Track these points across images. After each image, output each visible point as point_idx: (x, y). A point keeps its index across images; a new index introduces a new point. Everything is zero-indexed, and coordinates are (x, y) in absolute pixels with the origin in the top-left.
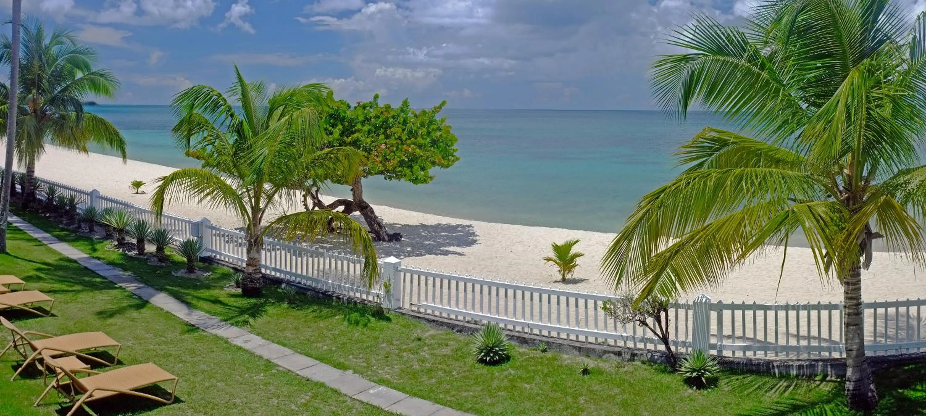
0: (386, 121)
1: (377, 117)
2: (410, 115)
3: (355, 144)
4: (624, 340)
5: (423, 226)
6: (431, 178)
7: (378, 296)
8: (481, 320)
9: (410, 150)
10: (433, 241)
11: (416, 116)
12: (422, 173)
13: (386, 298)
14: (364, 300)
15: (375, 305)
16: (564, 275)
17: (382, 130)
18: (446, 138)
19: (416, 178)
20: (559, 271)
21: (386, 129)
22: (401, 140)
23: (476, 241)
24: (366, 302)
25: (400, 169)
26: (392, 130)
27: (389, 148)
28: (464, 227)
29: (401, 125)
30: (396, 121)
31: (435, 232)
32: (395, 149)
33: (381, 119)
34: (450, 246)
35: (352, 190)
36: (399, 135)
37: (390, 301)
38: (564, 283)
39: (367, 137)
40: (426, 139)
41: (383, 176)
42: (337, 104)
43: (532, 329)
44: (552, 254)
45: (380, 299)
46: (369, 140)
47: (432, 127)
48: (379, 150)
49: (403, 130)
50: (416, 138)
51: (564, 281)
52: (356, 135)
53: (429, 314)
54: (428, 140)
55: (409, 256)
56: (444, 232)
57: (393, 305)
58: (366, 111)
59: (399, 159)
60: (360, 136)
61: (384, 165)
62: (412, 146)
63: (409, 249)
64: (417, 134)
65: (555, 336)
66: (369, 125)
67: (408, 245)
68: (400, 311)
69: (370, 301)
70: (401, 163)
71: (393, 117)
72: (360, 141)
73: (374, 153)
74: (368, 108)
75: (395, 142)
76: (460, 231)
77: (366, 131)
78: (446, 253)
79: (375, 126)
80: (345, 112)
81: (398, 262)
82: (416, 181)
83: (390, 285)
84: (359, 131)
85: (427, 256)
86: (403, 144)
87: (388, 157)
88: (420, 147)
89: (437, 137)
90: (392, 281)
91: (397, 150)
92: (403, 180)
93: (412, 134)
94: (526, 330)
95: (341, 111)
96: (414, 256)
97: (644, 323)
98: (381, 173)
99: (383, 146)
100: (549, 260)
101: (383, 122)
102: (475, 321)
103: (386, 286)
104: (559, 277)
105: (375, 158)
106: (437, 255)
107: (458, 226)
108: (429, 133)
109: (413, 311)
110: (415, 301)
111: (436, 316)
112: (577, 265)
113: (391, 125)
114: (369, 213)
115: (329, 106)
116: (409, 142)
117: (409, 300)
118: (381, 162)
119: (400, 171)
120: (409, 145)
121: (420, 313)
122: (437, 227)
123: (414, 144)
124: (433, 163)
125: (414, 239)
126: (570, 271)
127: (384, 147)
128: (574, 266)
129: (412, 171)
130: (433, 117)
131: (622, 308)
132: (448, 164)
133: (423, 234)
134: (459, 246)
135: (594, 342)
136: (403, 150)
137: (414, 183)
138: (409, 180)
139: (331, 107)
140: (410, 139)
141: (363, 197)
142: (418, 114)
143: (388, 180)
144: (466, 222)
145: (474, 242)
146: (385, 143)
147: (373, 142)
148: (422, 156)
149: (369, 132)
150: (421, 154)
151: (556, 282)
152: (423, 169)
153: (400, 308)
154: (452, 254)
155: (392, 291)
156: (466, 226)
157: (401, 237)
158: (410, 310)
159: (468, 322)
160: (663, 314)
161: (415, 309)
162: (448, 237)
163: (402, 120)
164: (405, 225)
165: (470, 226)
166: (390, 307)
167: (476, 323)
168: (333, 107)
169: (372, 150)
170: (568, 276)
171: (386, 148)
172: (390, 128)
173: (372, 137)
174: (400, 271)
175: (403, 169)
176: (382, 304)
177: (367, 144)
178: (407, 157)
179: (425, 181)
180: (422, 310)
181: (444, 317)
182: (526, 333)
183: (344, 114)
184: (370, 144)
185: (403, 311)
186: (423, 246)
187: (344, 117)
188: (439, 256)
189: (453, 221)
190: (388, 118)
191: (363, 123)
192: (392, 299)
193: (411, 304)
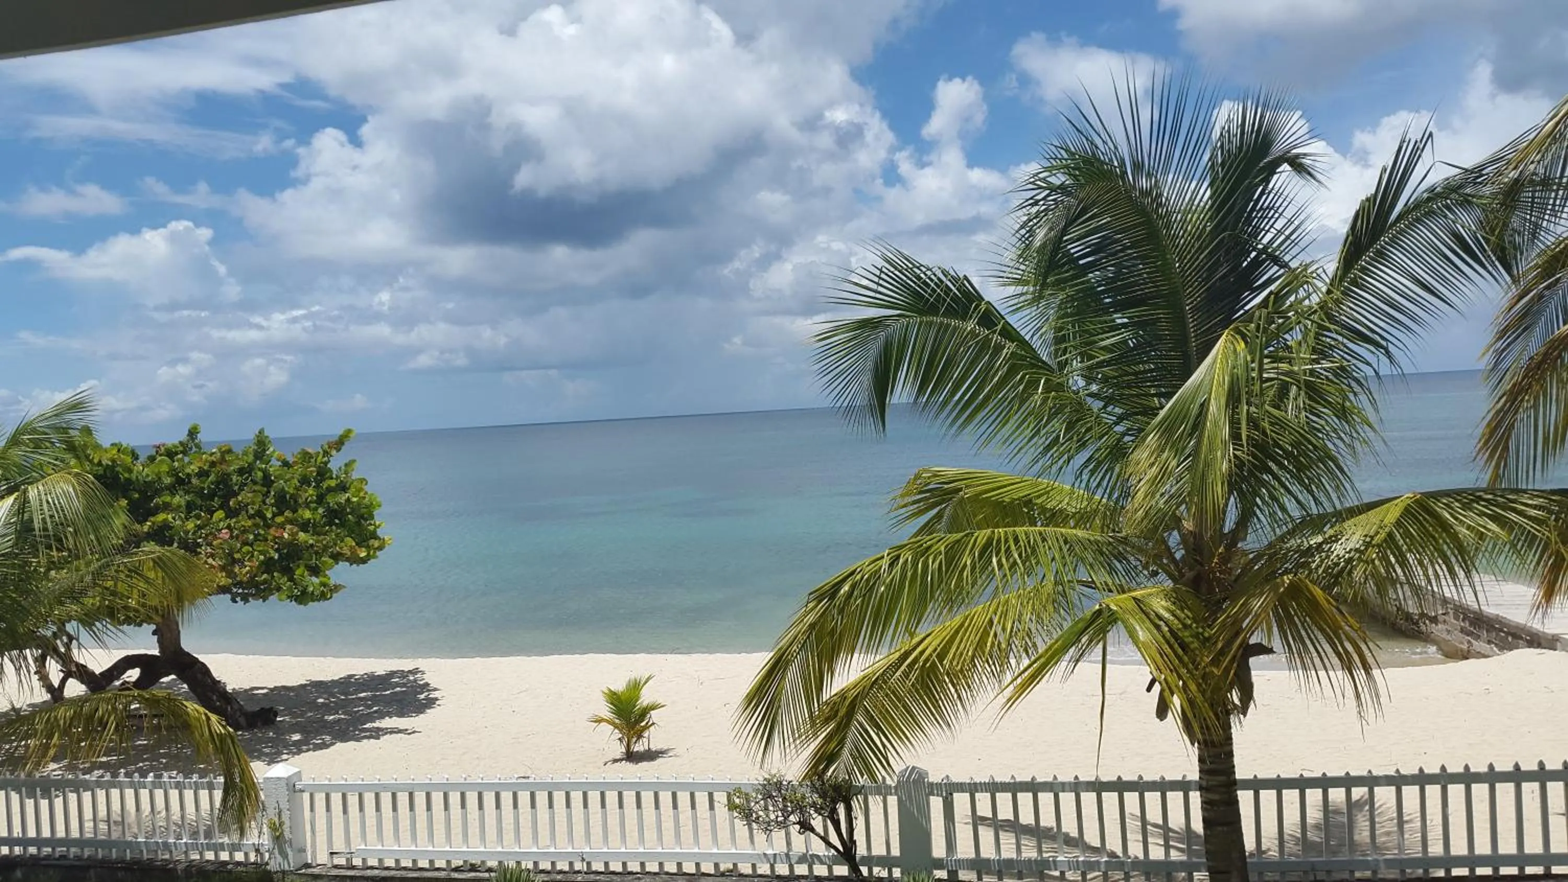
0: (224, 479)
1: (203, 474)
2: (275, 464)
3: (161, 535)
4: (768, 861)
5: (319, 686)
6: (337, 588)
7: (257, 851)
8: (483, 862)
9: (286, 536)
10: (343, 713)
11: (286, 464)
12: (315, 580)
13: (276, 851)
14: (225, 863)
15: (251, 869)
16: (628, 746)
17: (216, 502)
18: (359, 504)
19: (304, 592)
20: (620, 739)
21: (226, 498)
22: (263, 517)
23: (437, 699)
24: (230, 867)
25: (265, 576)
26: (240, 498)
27: (237, 537)
28: (403, 674)
29: (257, 488)
30: (247, 479)
31: (346, 694)
32: (251, 537)
33: (212, 478)
34: (382, 717)
35: (154, 633)
36: (256, 507)
37: (284, 855)
38: (630, 762)
39: (187, 519)
40: (316, 509)
41: (228, 596)
42: (109, 455)
43: (589, 864)
44: (605, 710)
45: (262, 855)
46: (190, 525)
47: (325, 485)
48: (215, 543)
49: (266, 495)
50: (295, 511)
51: (631, 757)
52: (161, 517)
53: (372, 868)
54: (321, 510)
55: (299, 752)
56: (364, 691)
57: (292, 863)
58: (176, 464)
59: (262, 557)
60: (171, 519)
61: (231, 574)
62: (288, 527)
63: (296, 737)
64: (296, 501)
65: (635, 870)
66: (187, 492)
67: (294, 729)
68: (310, 871)
69: (239, 864)
70: (268, 566)
71: (241, 471)
72: (171, 528)
73: (204, 550)
74: (180, 456)
75: (250, 523)
76: (397, 685)
77: (180, 506)
78: (377, 734)
79: (199, 493)
80: (130, 471)
81: (295, 774)
82: (303, 597)
83: (281, 824)
84: (166, 507)
85: (339, 746)
86: (268, 526)
87: (237, 556)
88: (305, 526)
89: (339, 504)
90: (285, 817)
91: (256, 539)
92: (273, 598)
93: (284, 502)
94: (578, 866)
95: (118, 469)
96: (308, 750)
97: (806, 827)
98: (223, 590)
99: (225, 535)
100: (599, 721)
101: (217, 483)
102: (471, 865)
103: (274, 828)
104: (619, 750)
105: (210, 561)
106: (358, 740)
107: (392, 674)
108: (320, 499)
109: (336, 867)
110: (339, 846)
111: (388, 868)
112: (653, 724)
113: (236, 488)
114: (199, 676)
115: (91, 461)
116: (279, 519)
117: (325, 847)
118: (223, 568)
119: (265, 582)
120: (282, 526)
121: (353, 868)
122: (347, 684)
123: (291, 522)
124: (337, 557)
125: (302, 716)
126: (640, 736)
127: (227, 536)
128: (647, 727)
129: (291, 579)
130: (326, 463)
131: (762, 802)
132: (368, 554)
133: (321, 700)
134: (401, 715)
135: (712, 872)
136: (270, 537)
137: (300, 603)
138: (289, 597)
139: (96, 461)
140: (281, 513)
141: (183, 646)
142: (291, 460)
143: (241, 603)
144: (406, 665)
145: (431, 703)
146: (229, 527)
147: (199, 527)
148: (312, 545)
149: (190, 507)
150: (311, 542)
151: (615, 761)
152: (315, 571)
153: (308, 866)
154: (391, 733)
155: (287, 834)
156: (410, 672)
157: (276, 715)
158: (330, 866)
159: (457, 869)
160: (841, 809)
161: (342, 861)
162: (375, 700)
163: (260, 474)
164: (275, 688)
165: (415, 672)
166: (287, 868)
167: (473, 868)
168: (100, 461)
169: (199, 546)
170: (639, 747)
171: (232, 537)
172: (235, 494)
173: (198, 517)
174: (302, 791)
175: (273, 577)
176: (267, 864)
177: (187, 532)
178: (277, 550)
179: (323, 597)
180: (357, 862)
181: (405, 869)
182: (579, 872)
183: (126, 475)
184: (193, 534)
185: (316, 871)
186: (326, 728)
187: (128, 480)
188: (365, 741)
189: (380, 666)
190: (229, 475)
191: (172, 490)
192: (289, 850)
193: (332, 853)
